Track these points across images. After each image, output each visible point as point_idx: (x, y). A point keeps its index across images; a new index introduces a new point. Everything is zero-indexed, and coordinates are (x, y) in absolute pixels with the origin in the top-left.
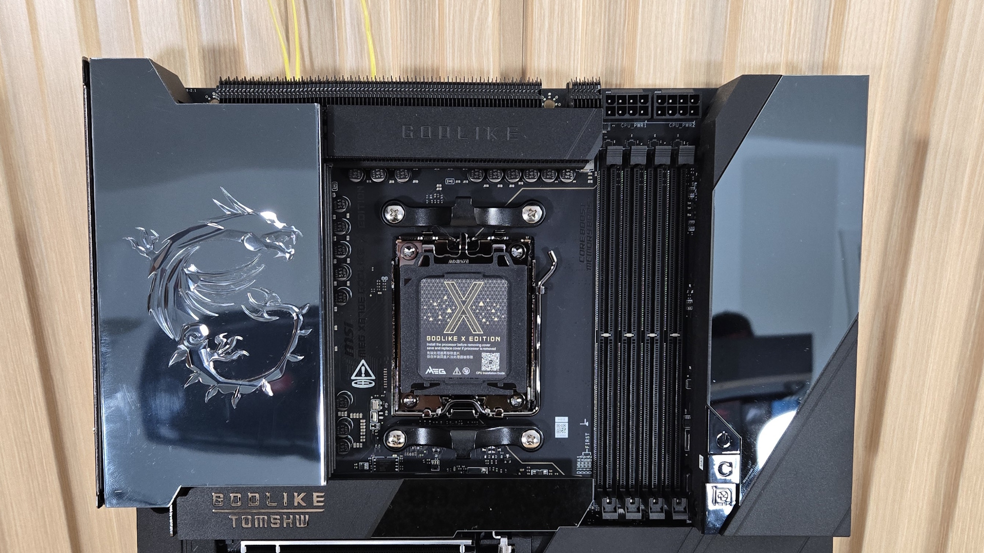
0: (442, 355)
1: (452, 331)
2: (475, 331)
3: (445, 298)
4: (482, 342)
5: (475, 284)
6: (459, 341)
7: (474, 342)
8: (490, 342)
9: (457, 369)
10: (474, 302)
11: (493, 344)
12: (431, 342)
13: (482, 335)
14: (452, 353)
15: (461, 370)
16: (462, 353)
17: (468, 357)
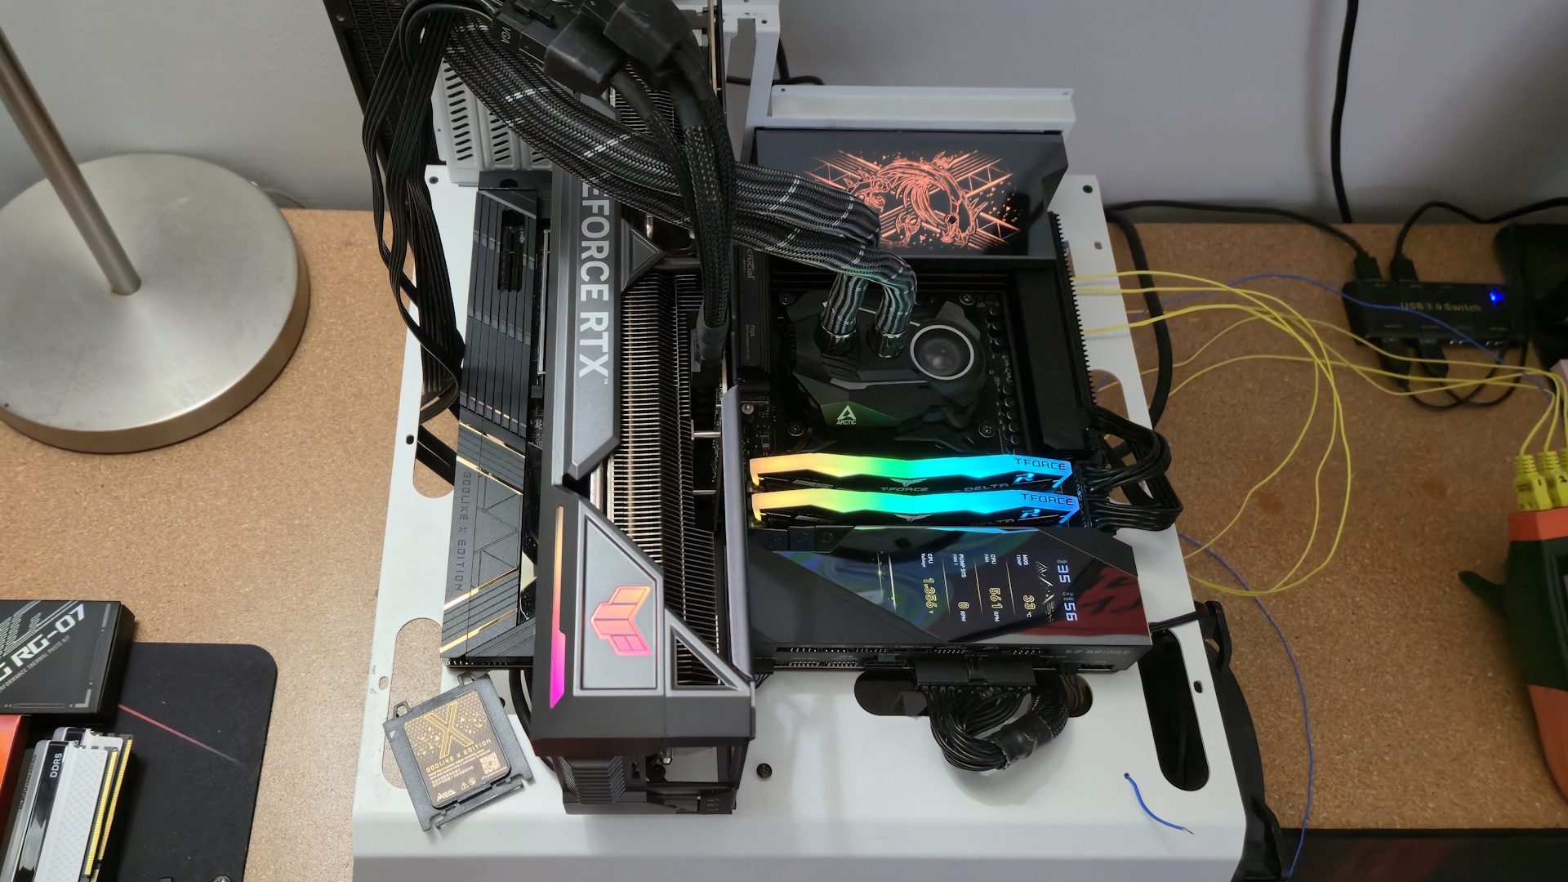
0: (446, 779)
1: (446, 753)
2: (466, 744)
3: (430, 729)
4: (476, 750)
5: (451, 706)
6: (456, 759)
7: (469, 754)
8: (483, 747)
9: (464, 784)
10: (456, 722)
11: (486, 748)
12: (432, 771)
13: (473, 745)
14: (453, 772)
15: (467, 782)
16: (462, 768)
17: (469, 769)
